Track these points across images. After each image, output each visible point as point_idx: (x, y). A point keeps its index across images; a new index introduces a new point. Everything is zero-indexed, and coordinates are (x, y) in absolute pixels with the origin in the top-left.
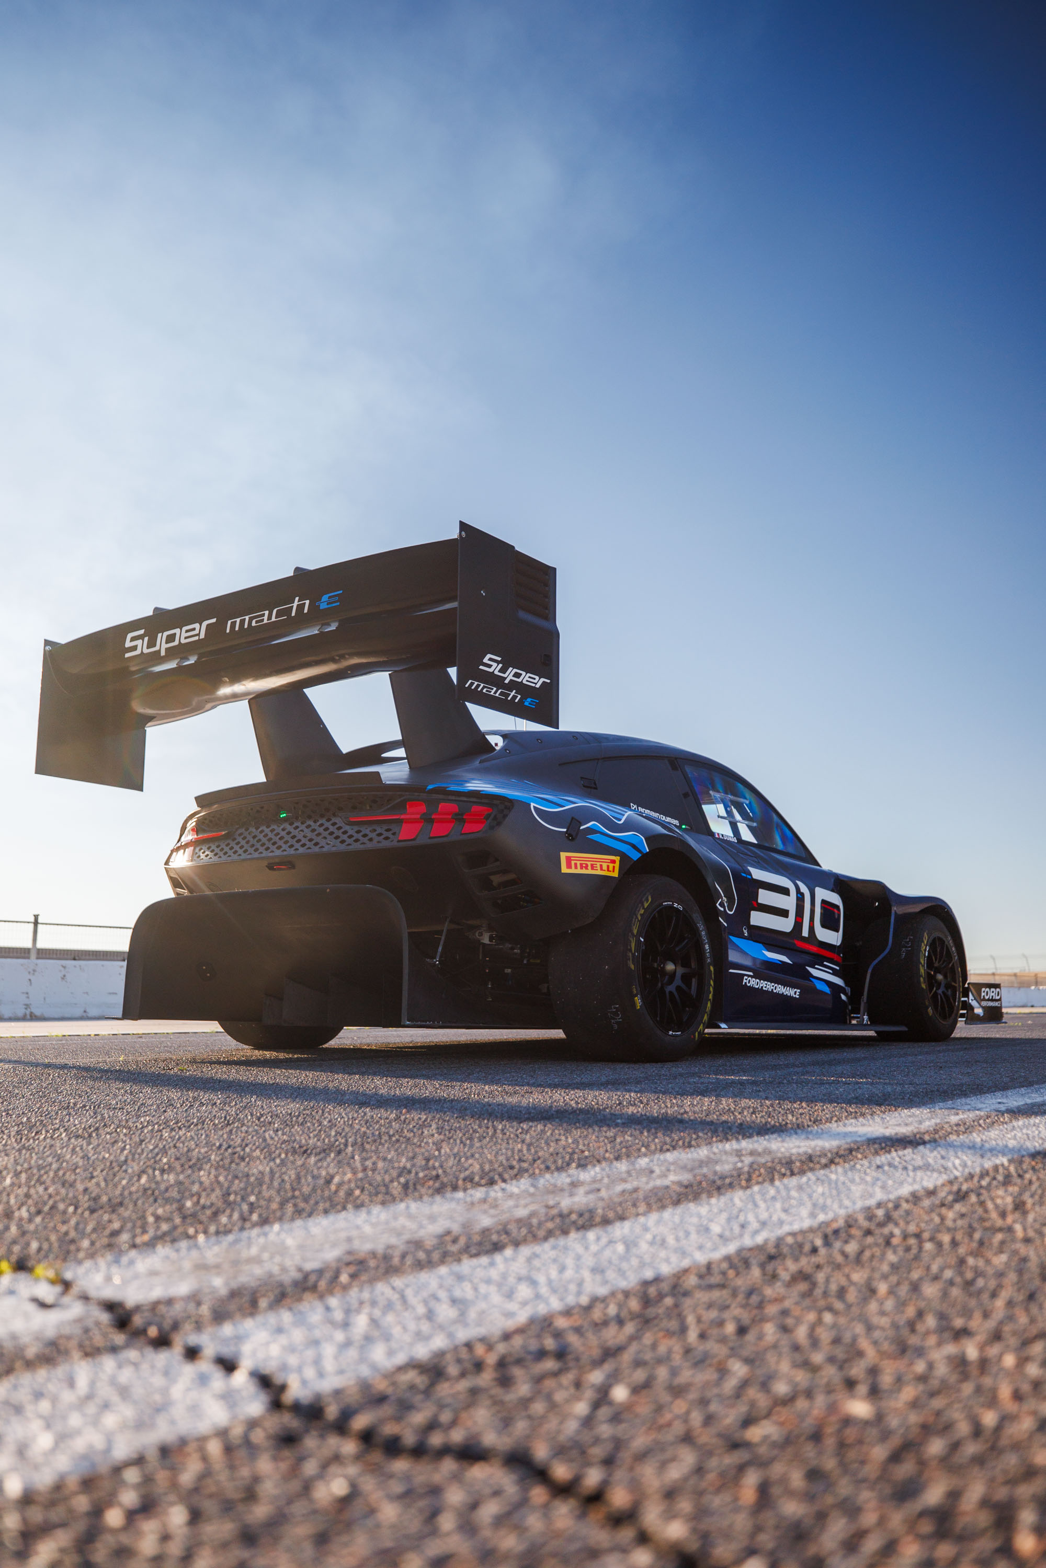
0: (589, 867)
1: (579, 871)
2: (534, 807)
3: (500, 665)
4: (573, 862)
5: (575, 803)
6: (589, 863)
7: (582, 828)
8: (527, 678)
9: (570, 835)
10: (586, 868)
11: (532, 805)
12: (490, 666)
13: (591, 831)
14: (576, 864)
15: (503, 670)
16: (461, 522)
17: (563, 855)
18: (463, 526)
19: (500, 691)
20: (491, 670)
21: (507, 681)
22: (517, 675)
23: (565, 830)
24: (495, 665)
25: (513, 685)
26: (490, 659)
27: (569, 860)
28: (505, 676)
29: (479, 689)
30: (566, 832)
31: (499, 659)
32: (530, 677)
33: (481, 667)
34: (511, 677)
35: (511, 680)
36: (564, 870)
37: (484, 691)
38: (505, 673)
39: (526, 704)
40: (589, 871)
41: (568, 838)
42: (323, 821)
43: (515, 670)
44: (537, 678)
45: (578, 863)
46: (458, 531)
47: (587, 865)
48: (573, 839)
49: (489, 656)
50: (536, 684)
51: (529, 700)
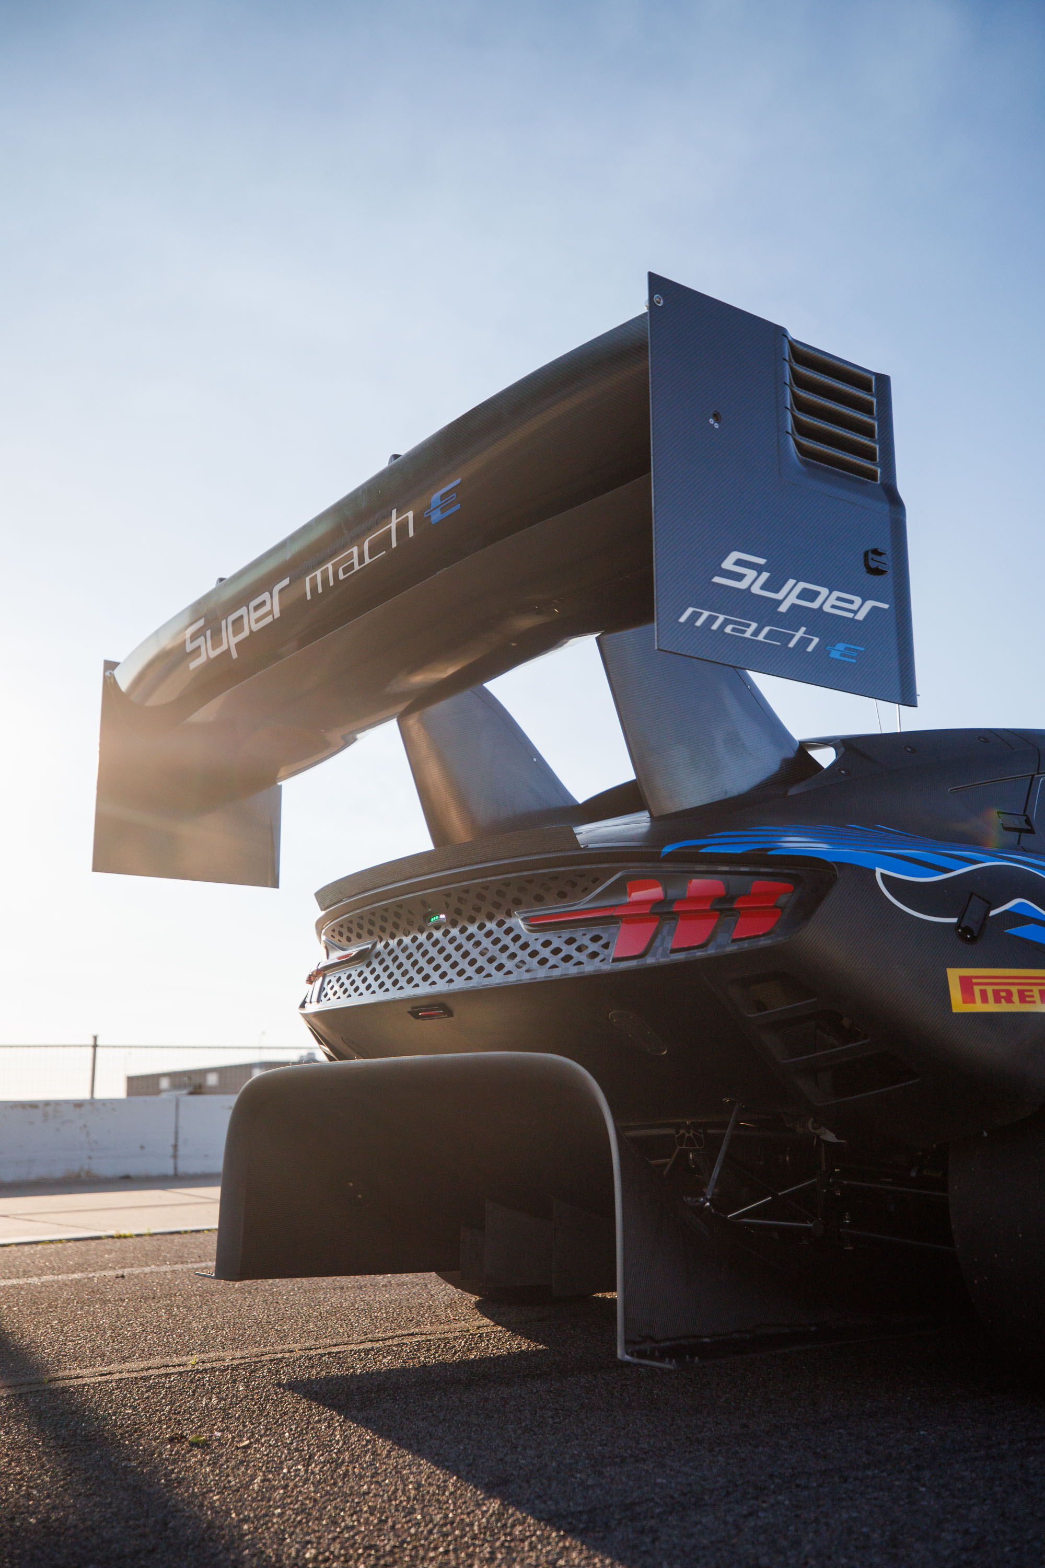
0: (1016, 998)
1: (992, 1007)
2: (882, 875)
3: (765, 576)
4: (977, 989)
5: (975, 862)
6: (1014, 989)
7: (993, 913)
8: (832, 600)
9: (967, 930)
10: (1009, 999)
11: (879, 871)
12: (740, 577)
13: (1014, 918)
14: (984, 994)
15: (773, 585)
16: (651, 276)
17: (954, 975)
18: (656, 283)
19: (766, 630)
20: (742, 585)
21: (783, 608)
22: (810, 595)
23: (955, 920)
24: (751, 574)
25: (797, 616)
26: (739, 562)
27: (966, 984)
28: (779, 596)
29: (715, 627)
30: (958, 925)
31: (762, 561)
32: (839, 599)
33: (717, 580)
34: (792, 599)
35: (793, 606)
36: (958, 1004)
37: (728, 629)
38: (777, 591)
39: (835, 654)
40: (1016, 1007)
41: (962, 937)
42: (491, 926)
43: (802, 585)
44: (858, 600)
45: (990, 990)
46: (646, 297)
47: (1009, 993)
48: (973, 940)
49: (735, 555)
50: (855, 612)
51: (841, 646)
